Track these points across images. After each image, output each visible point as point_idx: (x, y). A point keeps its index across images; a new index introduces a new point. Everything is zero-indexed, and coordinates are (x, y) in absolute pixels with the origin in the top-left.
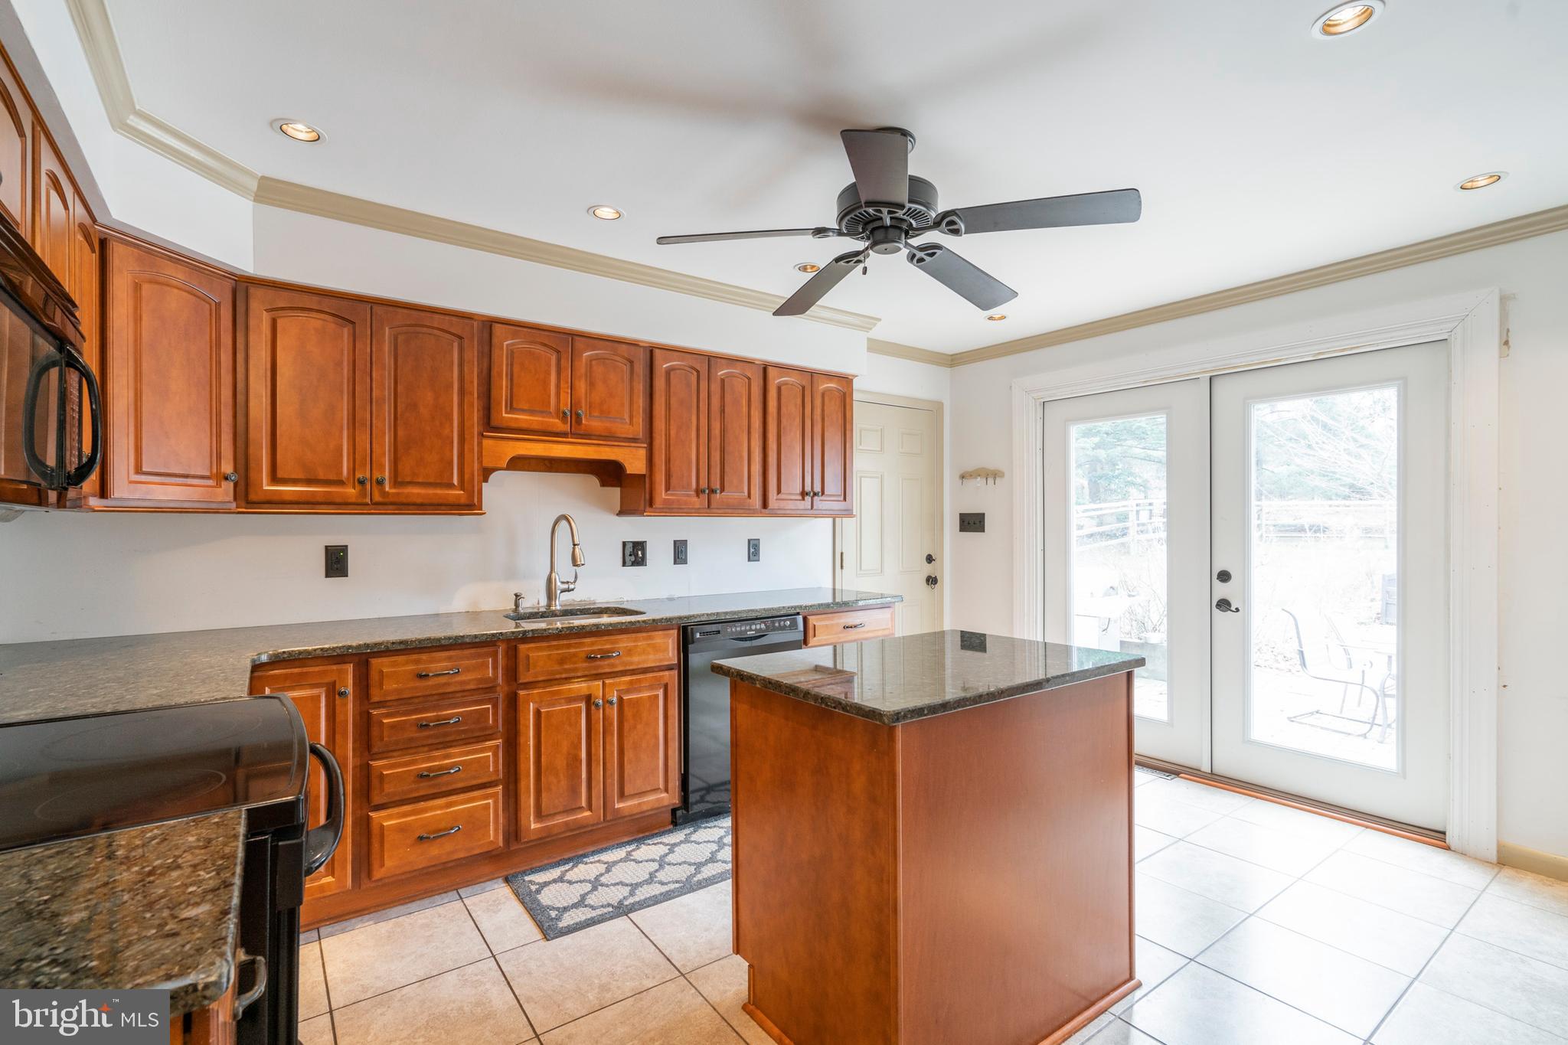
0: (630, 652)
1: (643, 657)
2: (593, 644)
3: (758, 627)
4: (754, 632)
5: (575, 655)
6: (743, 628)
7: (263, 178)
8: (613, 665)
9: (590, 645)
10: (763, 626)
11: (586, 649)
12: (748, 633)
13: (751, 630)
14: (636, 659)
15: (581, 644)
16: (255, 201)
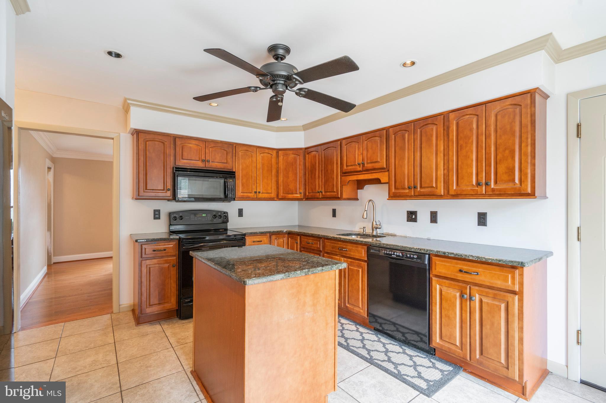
0: (350, 250)
1: (354, 254)
2: (341, 244)
3: (398, 254)
4: (395, 256)
5: (336, 247)
6: (390, 253)
7: (303, 126)
8: (346, 254)
9: (340, 244)
10: (400, 254)
11: (339, 246)
12: (392, 256)
13: (394, 254)
14: (352, 253)
15: (338, 244)
16: (304, 131)
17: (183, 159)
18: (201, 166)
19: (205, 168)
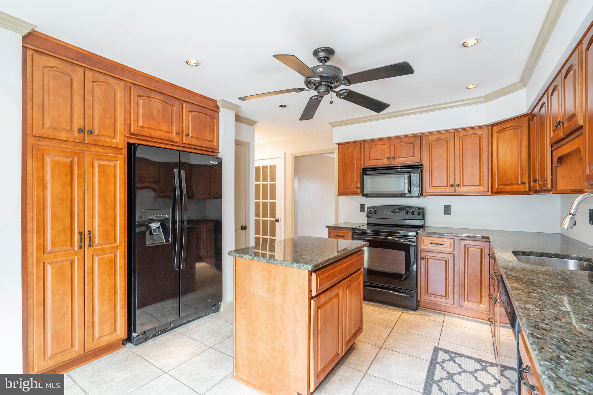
17: (371, 160)
18: (387, 164)
19: (391, 165)
